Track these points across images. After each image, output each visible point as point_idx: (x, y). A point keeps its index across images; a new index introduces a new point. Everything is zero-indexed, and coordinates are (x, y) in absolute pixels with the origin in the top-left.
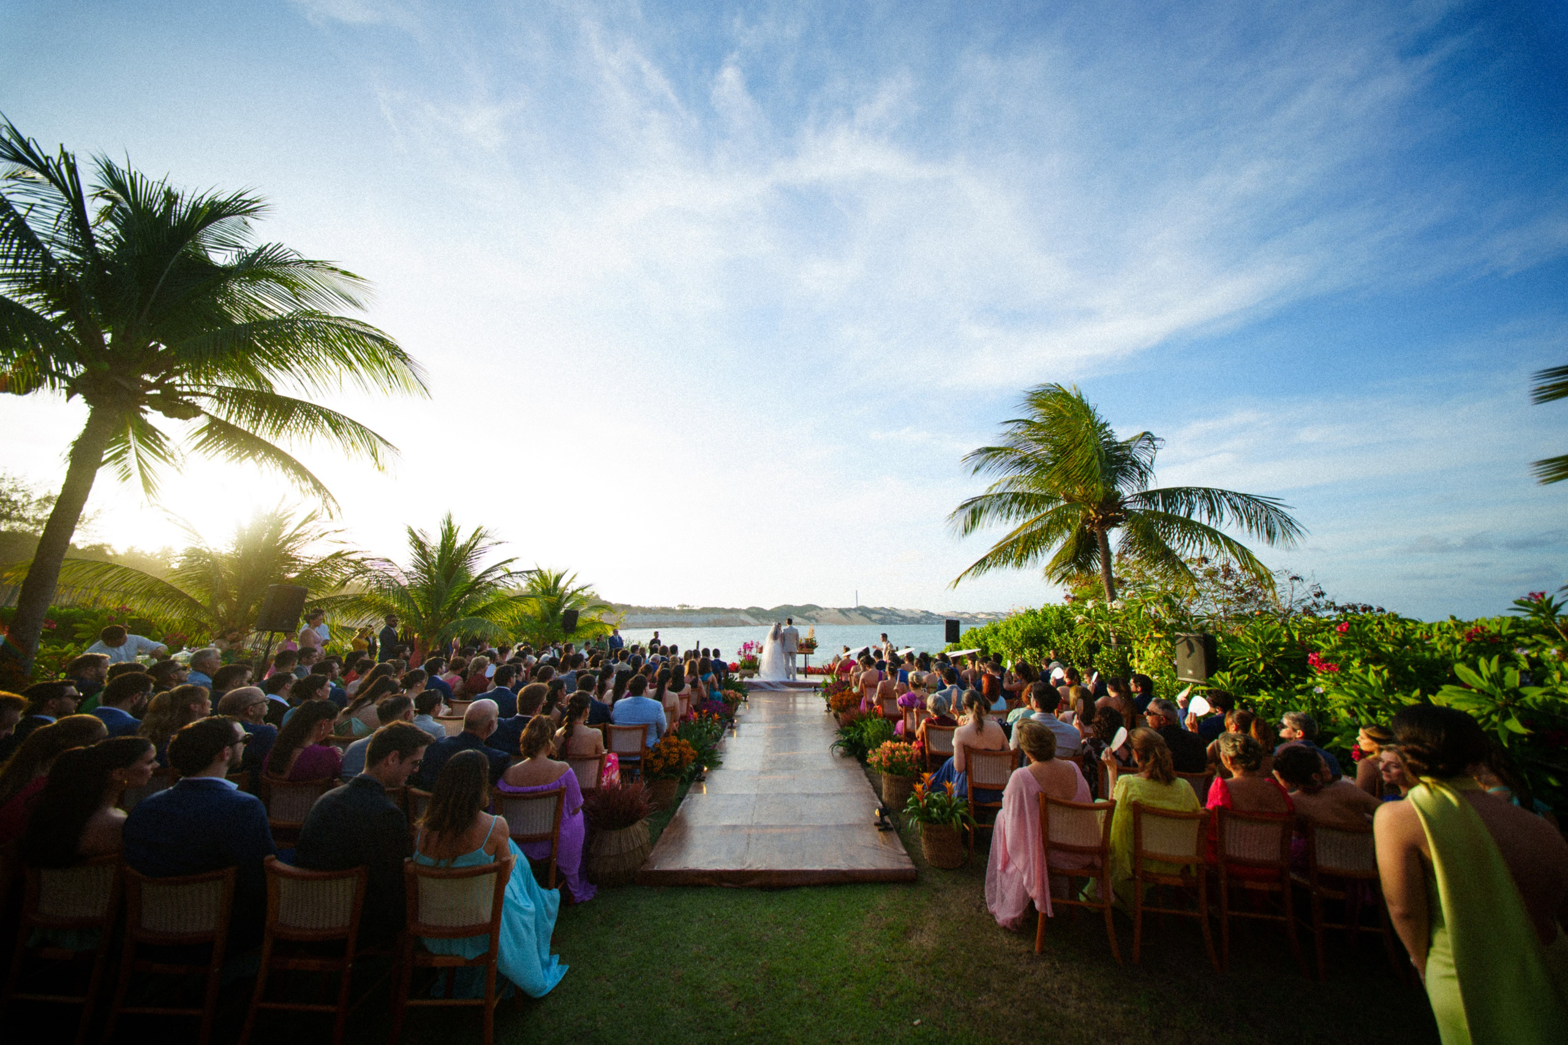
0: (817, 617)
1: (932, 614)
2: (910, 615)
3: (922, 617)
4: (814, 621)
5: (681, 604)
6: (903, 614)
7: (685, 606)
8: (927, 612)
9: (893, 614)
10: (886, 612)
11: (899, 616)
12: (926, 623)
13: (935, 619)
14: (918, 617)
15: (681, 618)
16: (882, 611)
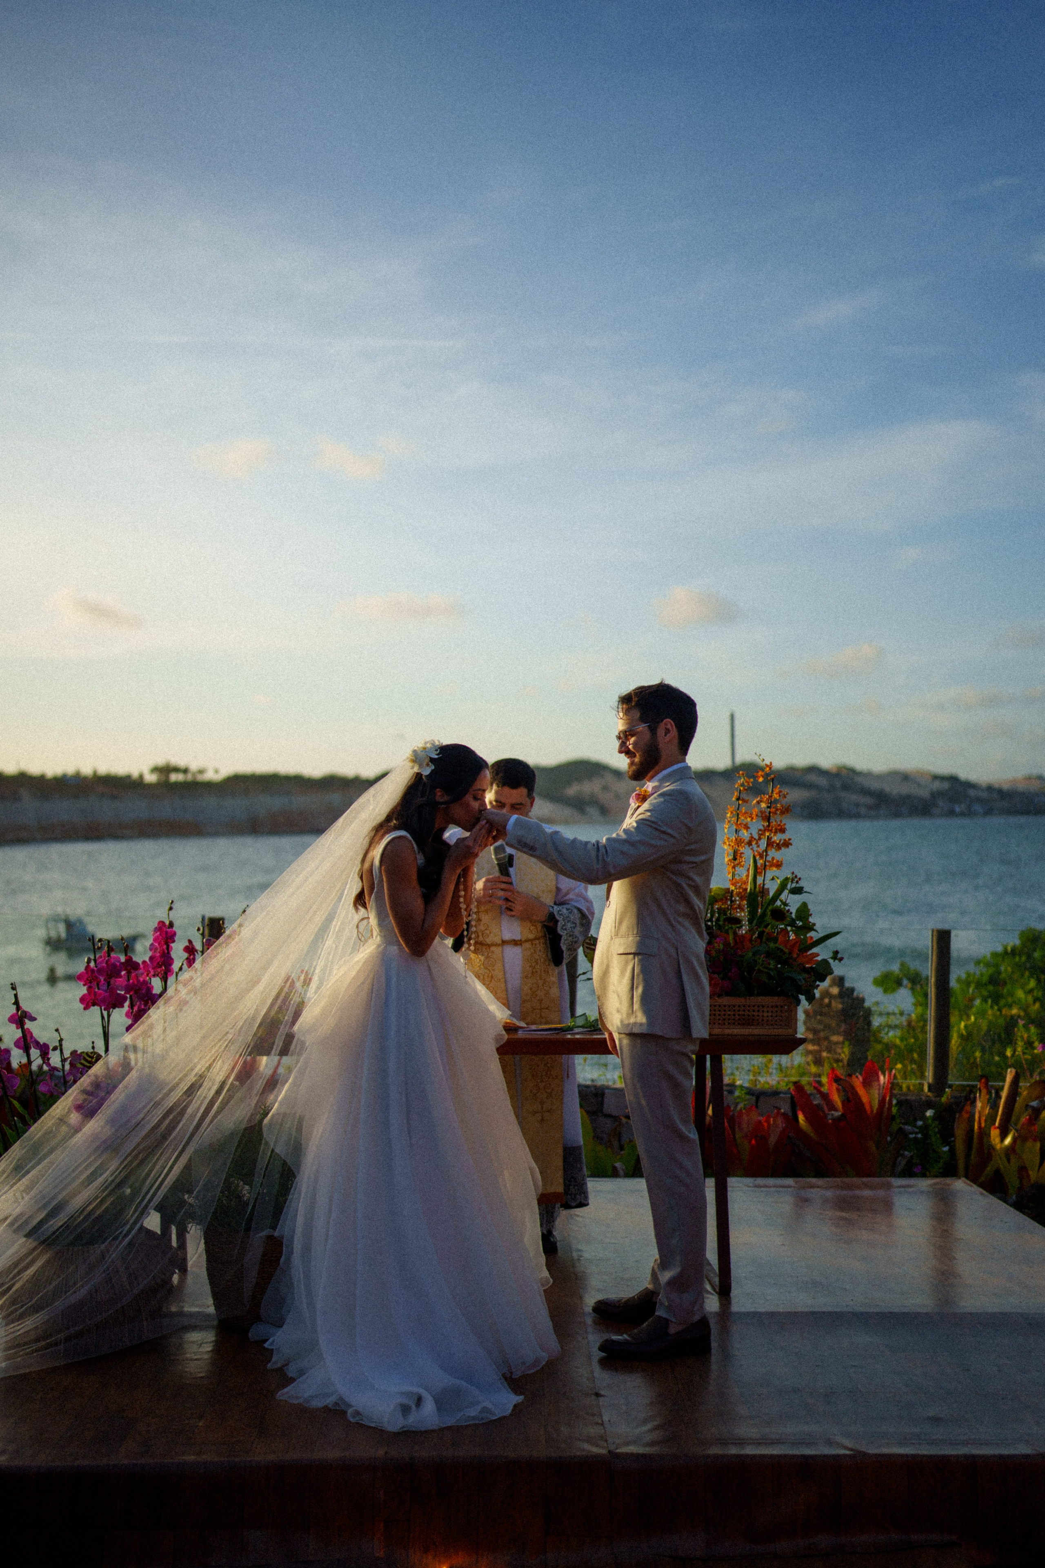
0: (605, 798)
1: (969, 785)
2: (896, 789)
3: (936, 795)
4: (593, 811)
5: (161, 761)
6: (875, 786)
7: (176, 770)
8: (953, 779)
9: (846, 787)
10: (823, 782)
11: (865, 792)
12: (951, 813)
13: (979, 800)
14: (925, 793)
15: (166, 809)
16: (812, 778)
